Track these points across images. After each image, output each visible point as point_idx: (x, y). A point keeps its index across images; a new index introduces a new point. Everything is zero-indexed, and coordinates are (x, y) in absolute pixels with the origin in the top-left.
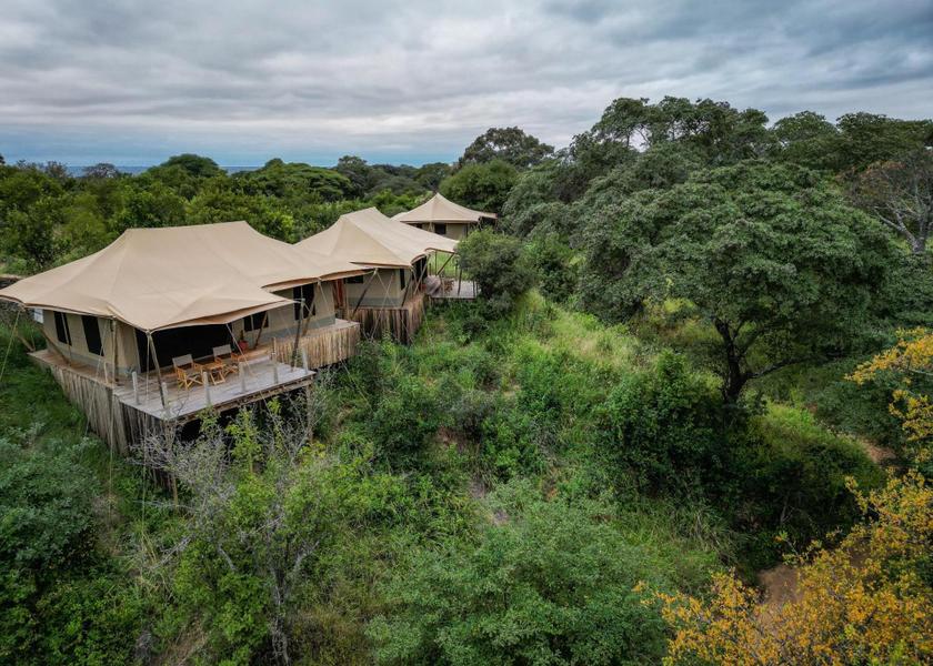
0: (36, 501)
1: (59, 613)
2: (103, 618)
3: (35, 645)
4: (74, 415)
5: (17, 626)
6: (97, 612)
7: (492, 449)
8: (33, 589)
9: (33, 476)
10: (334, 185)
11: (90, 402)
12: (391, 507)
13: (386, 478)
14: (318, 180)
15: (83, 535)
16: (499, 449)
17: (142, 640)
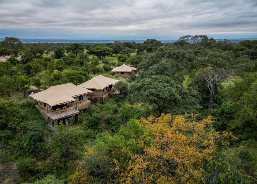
0: (35, 131)
1: (38, 147)
2: (43, 148)
3: (34, 151)
4: (42, 117)
5: (32, 148)
6: (43, 147)
7: (111, 126)
8: (34, 143)
9: (35, 127)
10: (110, 52)
11: (44, 115)
12: (90, 135)
13: (89, 130)
14: (106, 50)
15: (41, 136)
16: (112, 126)
17: (49, 152)
